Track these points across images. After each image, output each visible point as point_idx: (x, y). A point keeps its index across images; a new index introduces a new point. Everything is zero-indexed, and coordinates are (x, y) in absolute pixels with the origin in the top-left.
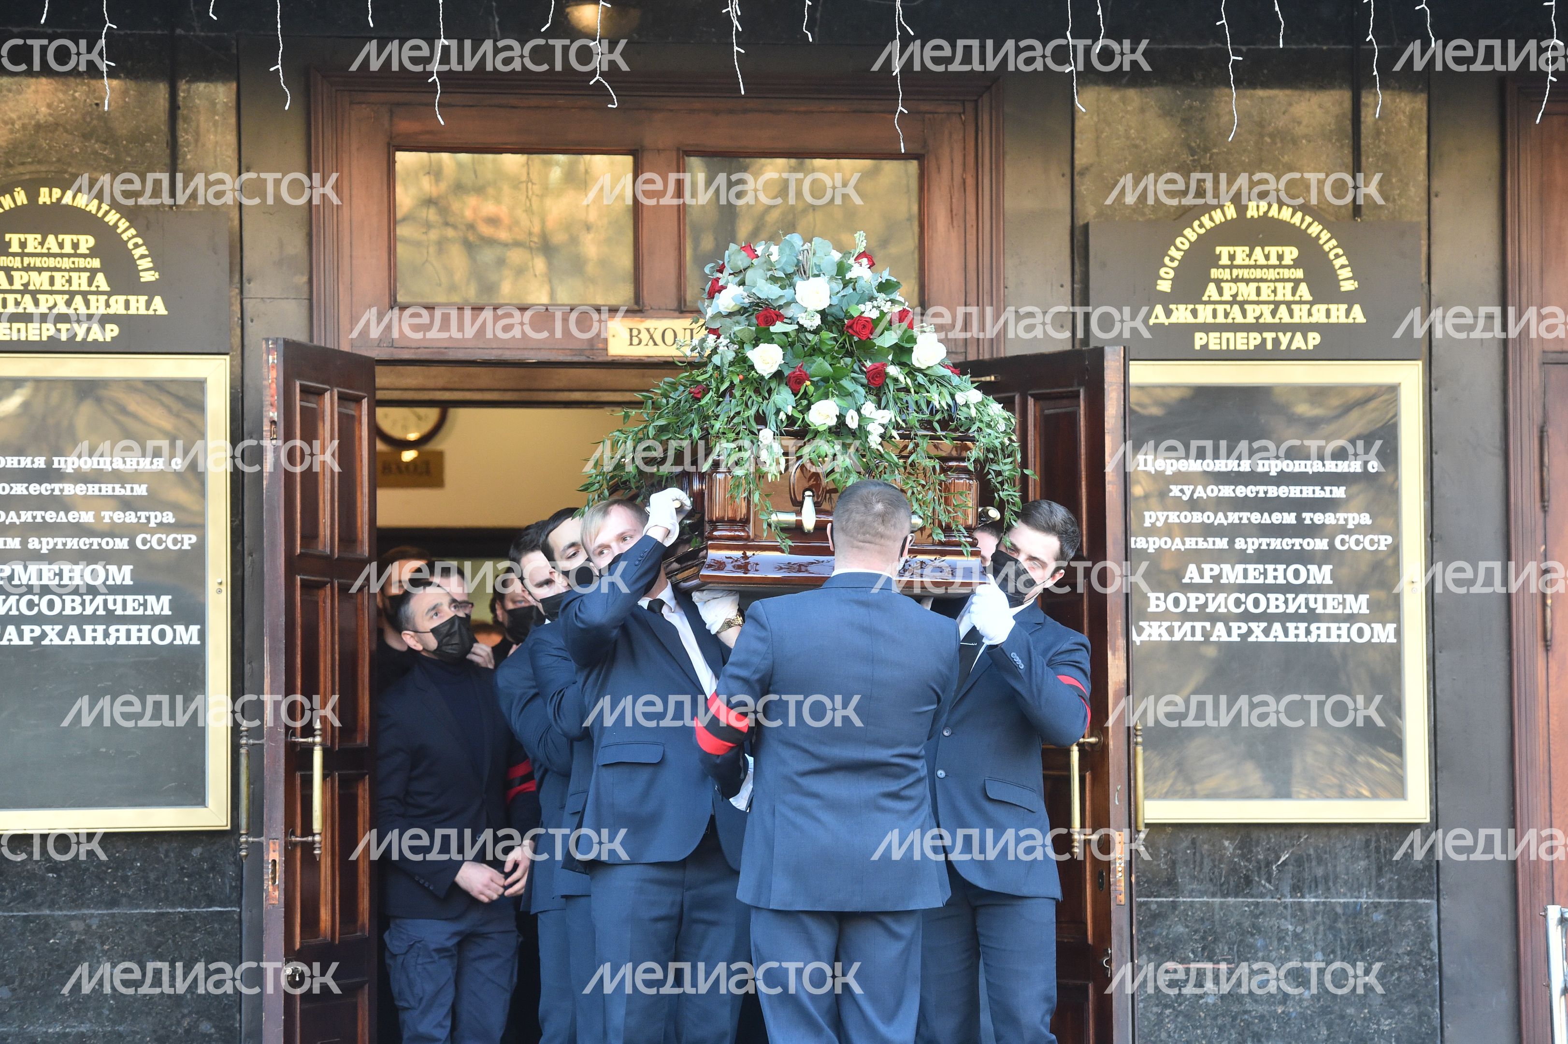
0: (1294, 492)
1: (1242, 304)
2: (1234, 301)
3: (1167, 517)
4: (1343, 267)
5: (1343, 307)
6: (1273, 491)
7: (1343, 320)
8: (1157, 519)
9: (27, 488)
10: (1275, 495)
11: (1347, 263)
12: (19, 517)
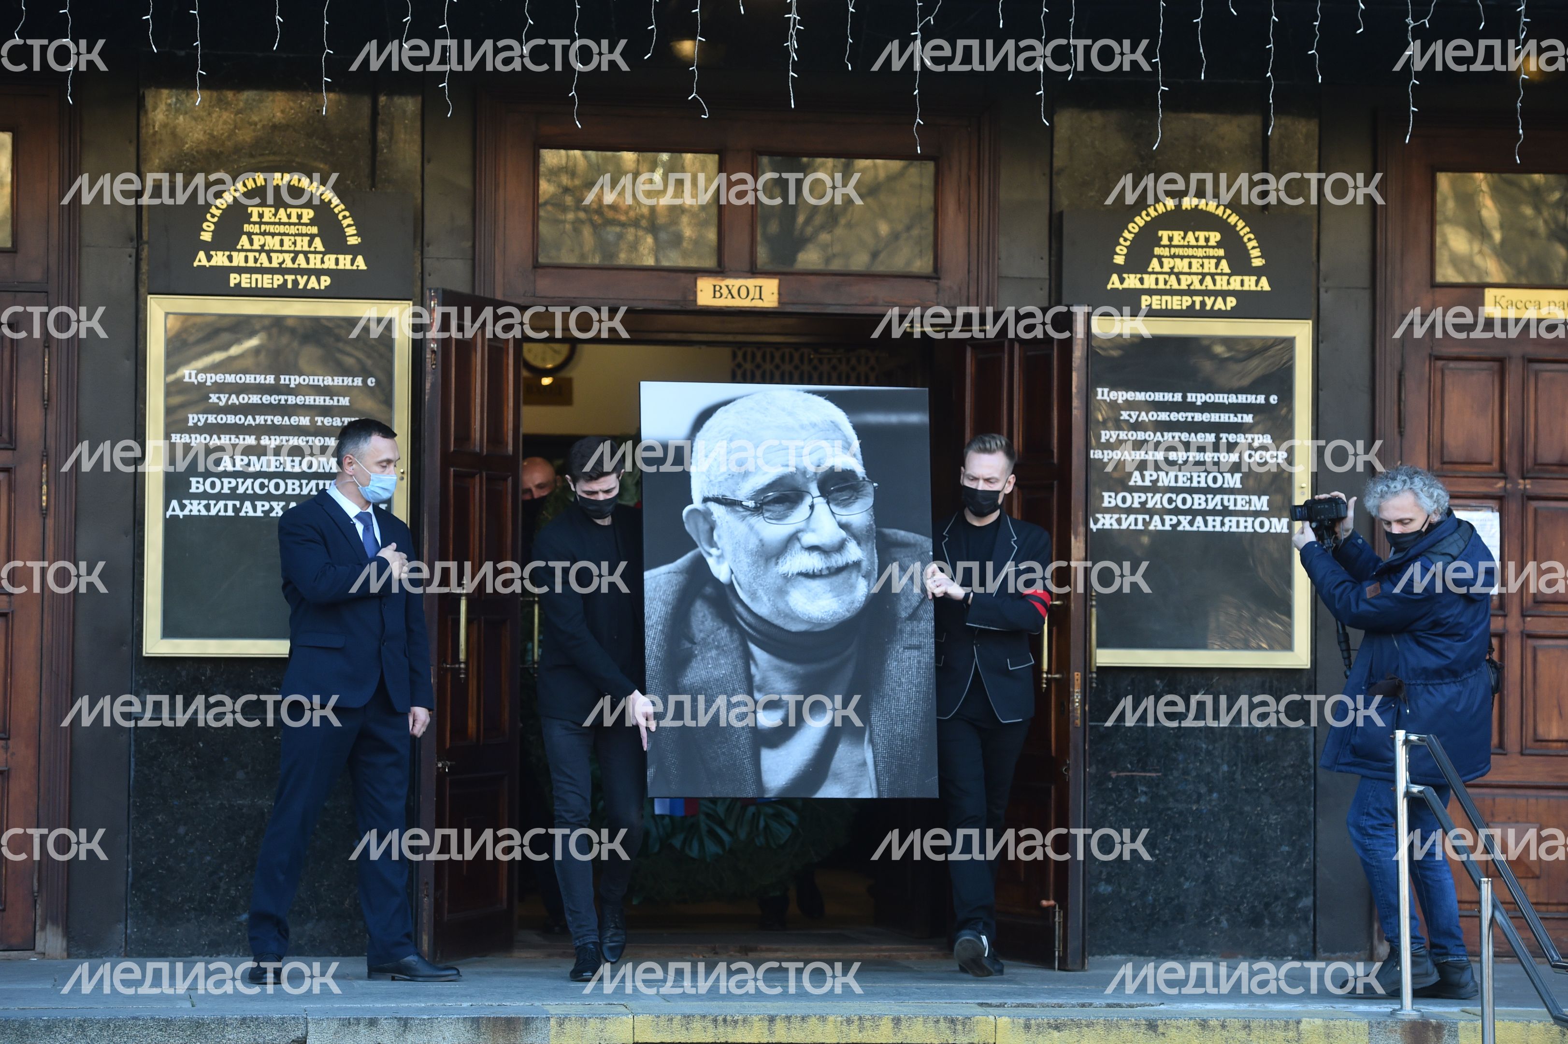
0: (1215, 417)
1: (1177, 275)
2: (1171, 272)
3: (1118, 435)
4: (1254, 248)
5: (1254, 279)
6: (1198, 417)
7: (1253, 288)
8: (1111, 437)
9: (261, 399)
10: (1200, 420)
11: (1257, 245)
12: (254, 420)
